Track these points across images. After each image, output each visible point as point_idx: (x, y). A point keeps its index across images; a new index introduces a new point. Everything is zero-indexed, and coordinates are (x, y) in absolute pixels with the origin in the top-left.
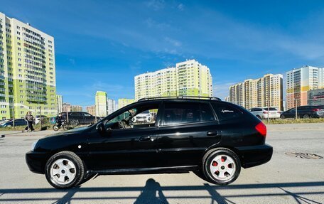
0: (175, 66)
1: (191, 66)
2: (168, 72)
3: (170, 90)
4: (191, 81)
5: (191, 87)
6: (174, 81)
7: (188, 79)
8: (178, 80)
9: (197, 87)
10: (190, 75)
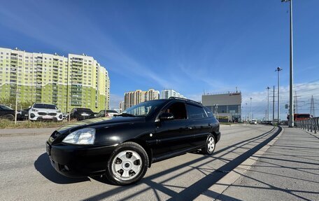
0: (67, 56)
1: (88, 63)
2: (56, 60)
3: (58, 83)
4: (87, 79)
5: (87, 85)
6: (64, 74)
7: (83, 75)
8: (70, 74)
9: (94, 87)
10: (87, 72)
